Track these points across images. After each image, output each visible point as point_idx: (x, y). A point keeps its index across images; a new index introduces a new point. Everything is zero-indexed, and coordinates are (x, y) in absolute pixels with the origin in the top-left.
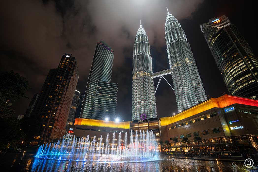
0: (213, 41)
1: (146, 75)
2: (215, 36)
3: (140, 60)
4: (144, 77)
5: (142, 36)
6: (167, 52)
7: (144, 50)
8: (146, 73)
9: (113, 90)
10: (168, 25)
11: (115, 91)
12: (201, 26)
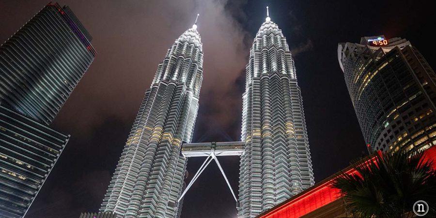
0: (367, 79)
1: (167, 141)
3: (166, 98)
4: (161, 145)
5: (189, 47)
6: (242, 100)
7: (184, 79)
8: (169, 136)
9: (43, 148)
10: (261, 42)
12: (340, 47)
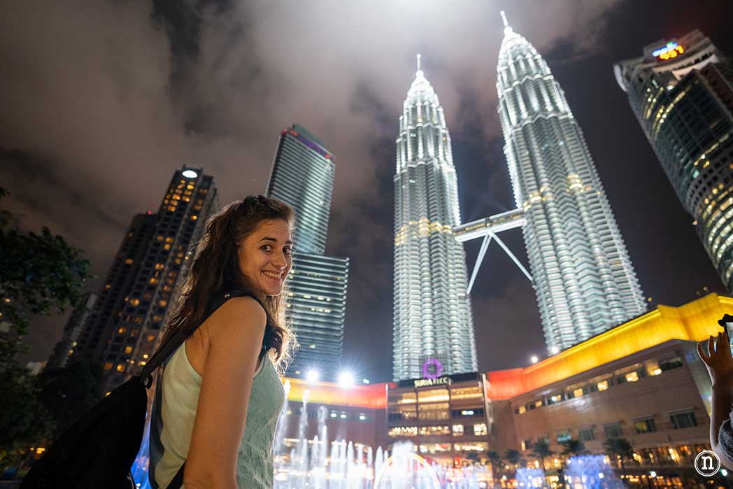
0: (662, 114)
1: (437, 232)
2: (665, 99)
4: (433, 239)
5: (423, 108)
6: (504, 157)
7: (431, 151)
8: (438, 226)
9: (332, 279)
10: (508, 71)
11: (338, 285)
12: (617, 70)
